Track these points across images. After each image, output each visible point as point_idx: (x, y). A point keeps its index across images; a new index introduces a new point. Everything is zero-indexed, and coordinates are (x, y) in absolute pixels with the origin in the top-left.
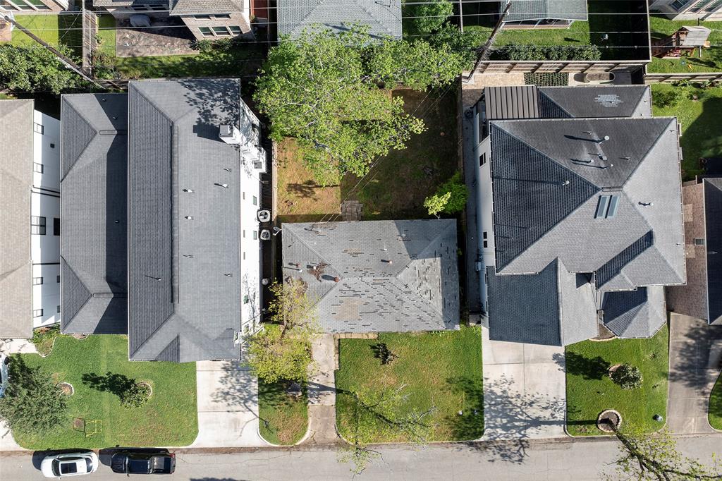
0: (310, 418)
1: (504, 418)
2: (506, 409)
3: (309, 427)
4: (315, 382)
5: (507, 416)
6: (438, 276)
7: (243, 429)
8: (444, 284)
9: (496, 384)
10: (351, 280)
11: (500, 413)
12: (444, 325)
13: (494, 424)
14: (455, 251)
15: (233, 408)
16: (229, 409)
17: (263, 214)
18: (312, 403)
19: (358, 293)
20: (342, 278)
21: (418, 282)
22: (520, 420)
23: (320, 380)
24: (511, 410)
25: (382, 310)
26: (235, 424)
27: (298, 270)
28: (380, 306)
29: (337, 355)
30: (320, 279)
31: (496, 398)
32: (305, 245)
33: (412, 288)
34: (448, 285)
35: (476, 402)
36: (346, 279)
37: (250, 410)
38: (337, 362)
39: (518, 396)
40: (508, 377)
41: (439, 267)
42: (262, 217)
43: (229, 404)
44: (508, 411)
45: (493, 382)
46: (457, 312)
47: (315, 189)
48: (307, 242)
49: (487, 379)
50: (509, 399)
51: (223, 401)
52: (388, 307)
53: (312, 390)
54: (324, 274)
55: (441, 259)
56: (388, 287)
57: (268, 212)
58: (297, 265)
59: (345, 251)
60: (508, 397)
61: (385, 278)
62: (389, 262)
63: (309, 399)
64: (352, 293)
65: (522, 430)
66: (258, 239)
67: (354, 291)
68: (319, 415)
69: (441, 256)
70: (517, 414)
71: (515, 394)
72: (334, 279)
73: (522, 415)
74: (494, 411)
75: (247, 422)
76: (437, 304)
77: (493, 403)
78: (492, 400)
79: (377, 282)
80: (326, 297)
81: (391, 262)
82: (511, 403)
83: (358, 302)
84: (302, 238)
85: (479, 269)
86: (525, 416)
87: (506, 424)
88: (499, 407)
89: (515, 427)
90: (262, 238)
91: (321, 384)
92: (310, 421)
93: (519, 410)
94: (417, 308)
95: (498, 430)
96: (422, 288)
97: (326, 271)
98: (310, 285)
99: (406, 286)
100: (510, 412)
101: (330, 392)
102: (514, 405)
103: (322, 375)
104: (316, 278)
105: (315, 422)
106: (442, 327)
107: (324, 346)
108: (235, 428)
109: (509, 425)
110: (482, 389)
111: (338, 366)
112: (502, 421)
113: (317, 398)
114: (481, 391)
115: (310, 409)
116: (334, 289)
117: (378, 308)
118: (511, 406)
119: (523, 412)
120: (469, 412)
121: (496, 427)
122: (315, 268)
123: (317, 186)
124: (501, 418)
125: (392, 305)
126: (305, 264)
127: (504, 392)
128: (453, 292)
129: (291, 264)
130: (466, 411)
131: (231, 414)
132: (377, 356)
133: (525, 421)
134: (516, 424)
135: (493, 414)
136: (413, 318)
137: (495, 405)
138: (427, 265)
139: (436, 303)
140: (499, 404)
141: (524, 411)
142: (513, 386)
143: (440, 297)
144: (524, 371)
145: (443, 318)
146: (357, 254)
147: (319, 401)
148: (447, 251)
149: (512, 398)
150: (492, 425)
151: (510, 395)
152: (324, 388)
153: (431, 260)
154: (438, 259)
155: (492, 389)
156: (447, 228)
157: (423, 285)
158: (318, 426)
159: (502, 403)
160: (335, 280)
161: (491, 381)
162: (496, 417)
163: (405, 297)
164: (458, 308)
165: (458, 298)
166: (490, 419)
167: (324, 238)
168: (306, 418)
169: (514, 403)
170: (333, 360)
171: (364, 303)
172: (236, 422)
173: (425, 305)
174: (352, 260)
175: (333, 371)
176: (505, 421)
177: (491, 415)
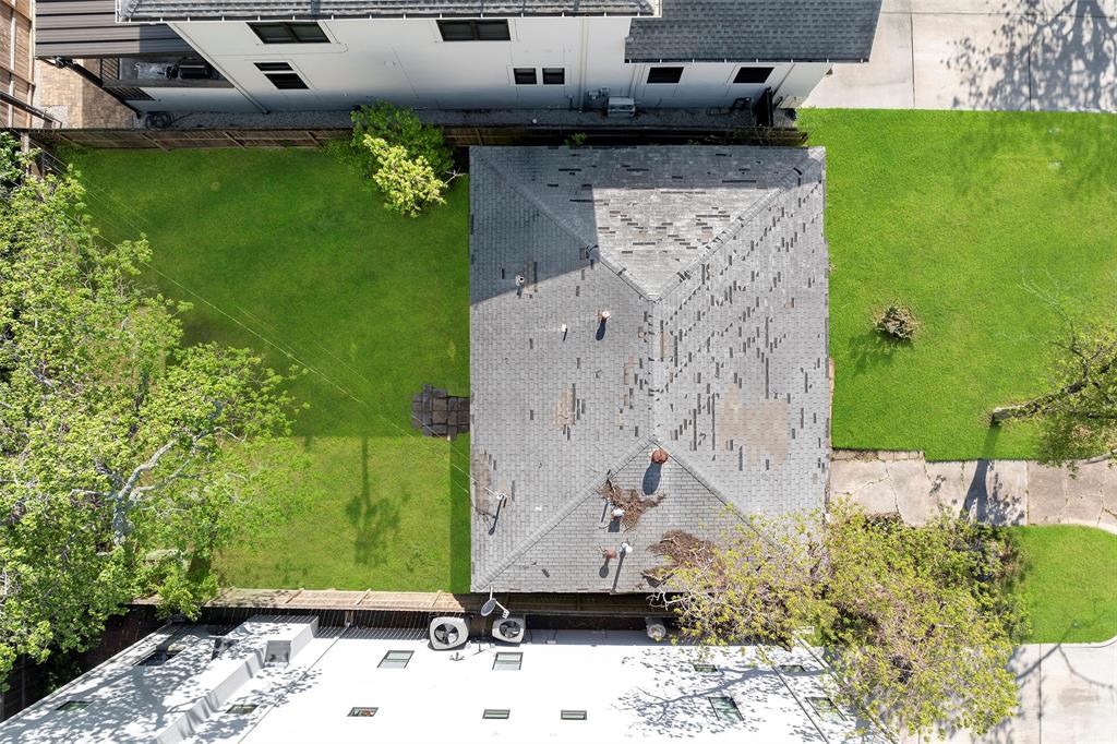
0: (1064, 522)
1: (1070, 65)
2: (1045, 60)
3: (1091, 523)
4: (959, 507)
5: (1065, 58)
6: (655, 196)
7: (1091, 682)
8: (679, 180)
9: (973, 81)
10: (661, 421)
11: (1054, 75)
12: (807, 187)
13: (1086, 91)
14: (573, 152)
15: (1029, 704)
16: (1032, 714)
17: (441, 634)
18: (1021, 516)
19: (704, 402)
20: (655, 442)
21: (673, 248)
22: (1077, 28)
23: (955, 496)
24: (1047, 49)
25: (761, 342)
26: (1076, 700)
27: (623, 554)
28: (745, 347)
29: (881, 455)
30: (654, 498)
31: (1012, 82)
32: (544, 535)
33: (690, 261)
34: (682, 173)
35: (1025, 129)
36: (657, 431)
37: (1038, 664)
38: (903, 455)
39: (1007, 30)
40: (952, 52)
41: (623, 192)
42: (452, 637)
43: (1019, 715)
44: (1049, 55)
45: (966, 87)
46: (769, 152)
47: (374, 500)
48: (535, 530)
49: (956, 102)
50: (1016, 51)
51: (1008, 728)
52: (750, 327)
53: (981, 516)
54: (640, 487)
55: (598, 186)
56: (684, 324)
57: (436, 623)
58: (608, 557)
59: (567, 431)
60: (1010, 56)
61: (656, 329)
62: (604, 320)
63: (1009, 523)
64: (704, 419)
65: (1105, 25)
66: (523, 648)
67: (695, 413)
68: (1056, 502)
69: (588, 187)
70: (1058, 35)
71: (1001, 37)
72: (657, 463)
73: (1063, 24)
74: (1050, 88)
75: (1072, 671)
76: (744, 201)
77: (1025, 90)
78: (1017, 92)
79: (669, 352)
80: (713, 484)
81: (606, 314)
82: (1026, 49)
83: (731, 402)
84: (521, 544)
85: (631, 102)
86: (1064, 17)
87: (1087, 63)
88: (1037, 75)
89: (1096, 43)
90: (519, 639)
91: (965, 493)
92: (1071, 521)
93: (1047, 31)
94: (757, 252)
95: (1103, 82)
96: (693, 236)
97: (631, 481)
98: (673, 523)
99: (685, 276)
100: (1054, 52)
101: (989, 475)
102: (1035, 41)
103: (941, 494)
104: (652, 511)
105: (1077, 511)
106: (815, 193)
107: (852, 487)
108: (1089, 699)
109: (1090, 56)
110: (987, 114)
111: (914, 454)
112: (1079, 73)
113: (1007, 505)
114: (991, 117)
115: (1039, 521)
116: (690, 463)
117: (752, 351)
118: (1037, 50)
119: (1055, 20)
120: (1055, 146)
121: (1095, 86)
122: (619, 512)
123: (366, 495)
124: (1069, 72)
125: (745, 316)
126: (605, 535)
127: (994, 63)
128: (705, 160)
129: (604, 572)
130: (1049, 153)
131: (1045, 710)
132: (888, 358)
133: (1080, 17)
134: (1087, 37)
135: (1059, 90)
136: (786, 261)
137: (1032, 84)
138: (616, 223)
139: (741, 204)
140: (1030, 75)
141: (1050, 19)
142: (979, 42)
143: (721, 192)
144: (936, 15)
145: (788, 188)
146: (575, 401)
147: (1015, 500)
148: (572, 172)
149: (1013, 44)
150: (1091, 95)
151: (1004, 50)
152: (978, 488)
153: (601, 213)
154: (597, 194)
155: (985, 89)
156: (500, 170)
157: (683, 234)
158: (1088, 502)
159: (1026, 69)
160: (661, 462)
161: (963, 93)
162: (1066, 84)
163: (719, 283)
164: (755, 150)
165: (725, 149)
166: (1073, 100)
167: (521, 486)
168: (1061, 530)
169: (1026, 42)
170: (895, 465)
171: (735, 386)
172: (1070, 698)
173: (745, 232)
174: (595, 415)
175: (927, 465)
176: (1078, 65)
177: (1060, 96)
